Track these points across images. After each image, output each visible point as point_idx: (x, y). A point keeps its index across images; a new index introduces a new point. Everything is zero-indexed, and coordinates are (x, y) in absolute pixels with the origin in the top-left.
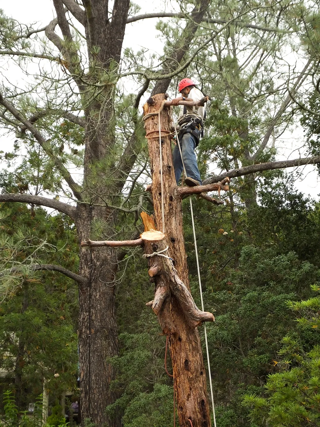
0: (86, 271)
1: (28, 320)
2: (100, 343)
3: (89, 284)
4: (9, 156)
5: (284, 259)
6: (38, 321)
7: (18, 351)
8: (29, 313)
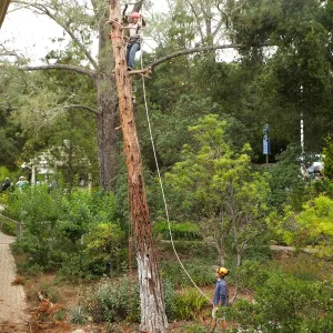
0: (101, 108)
1: (73, 134)
2: (108, 147)
3: (102, 115)
4: (60, 40)
5: (204, 101)
6: (78, 135)
7: (69, 151)
8: (74, 130)
